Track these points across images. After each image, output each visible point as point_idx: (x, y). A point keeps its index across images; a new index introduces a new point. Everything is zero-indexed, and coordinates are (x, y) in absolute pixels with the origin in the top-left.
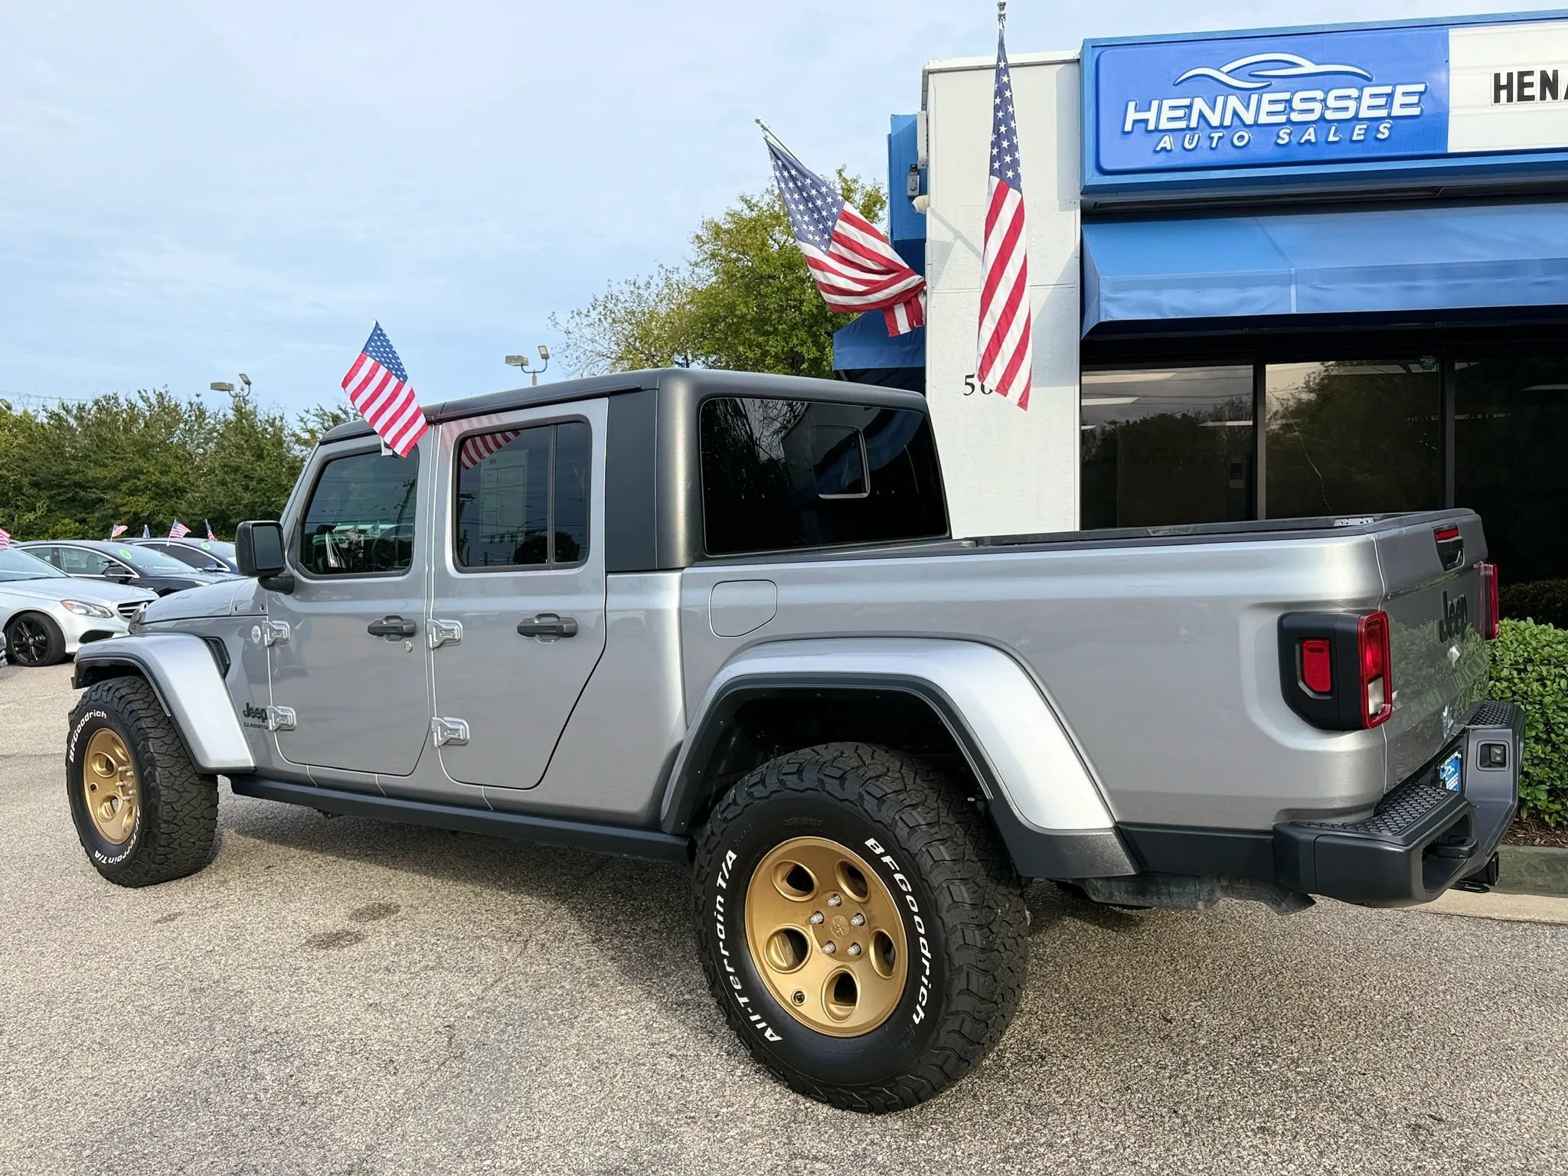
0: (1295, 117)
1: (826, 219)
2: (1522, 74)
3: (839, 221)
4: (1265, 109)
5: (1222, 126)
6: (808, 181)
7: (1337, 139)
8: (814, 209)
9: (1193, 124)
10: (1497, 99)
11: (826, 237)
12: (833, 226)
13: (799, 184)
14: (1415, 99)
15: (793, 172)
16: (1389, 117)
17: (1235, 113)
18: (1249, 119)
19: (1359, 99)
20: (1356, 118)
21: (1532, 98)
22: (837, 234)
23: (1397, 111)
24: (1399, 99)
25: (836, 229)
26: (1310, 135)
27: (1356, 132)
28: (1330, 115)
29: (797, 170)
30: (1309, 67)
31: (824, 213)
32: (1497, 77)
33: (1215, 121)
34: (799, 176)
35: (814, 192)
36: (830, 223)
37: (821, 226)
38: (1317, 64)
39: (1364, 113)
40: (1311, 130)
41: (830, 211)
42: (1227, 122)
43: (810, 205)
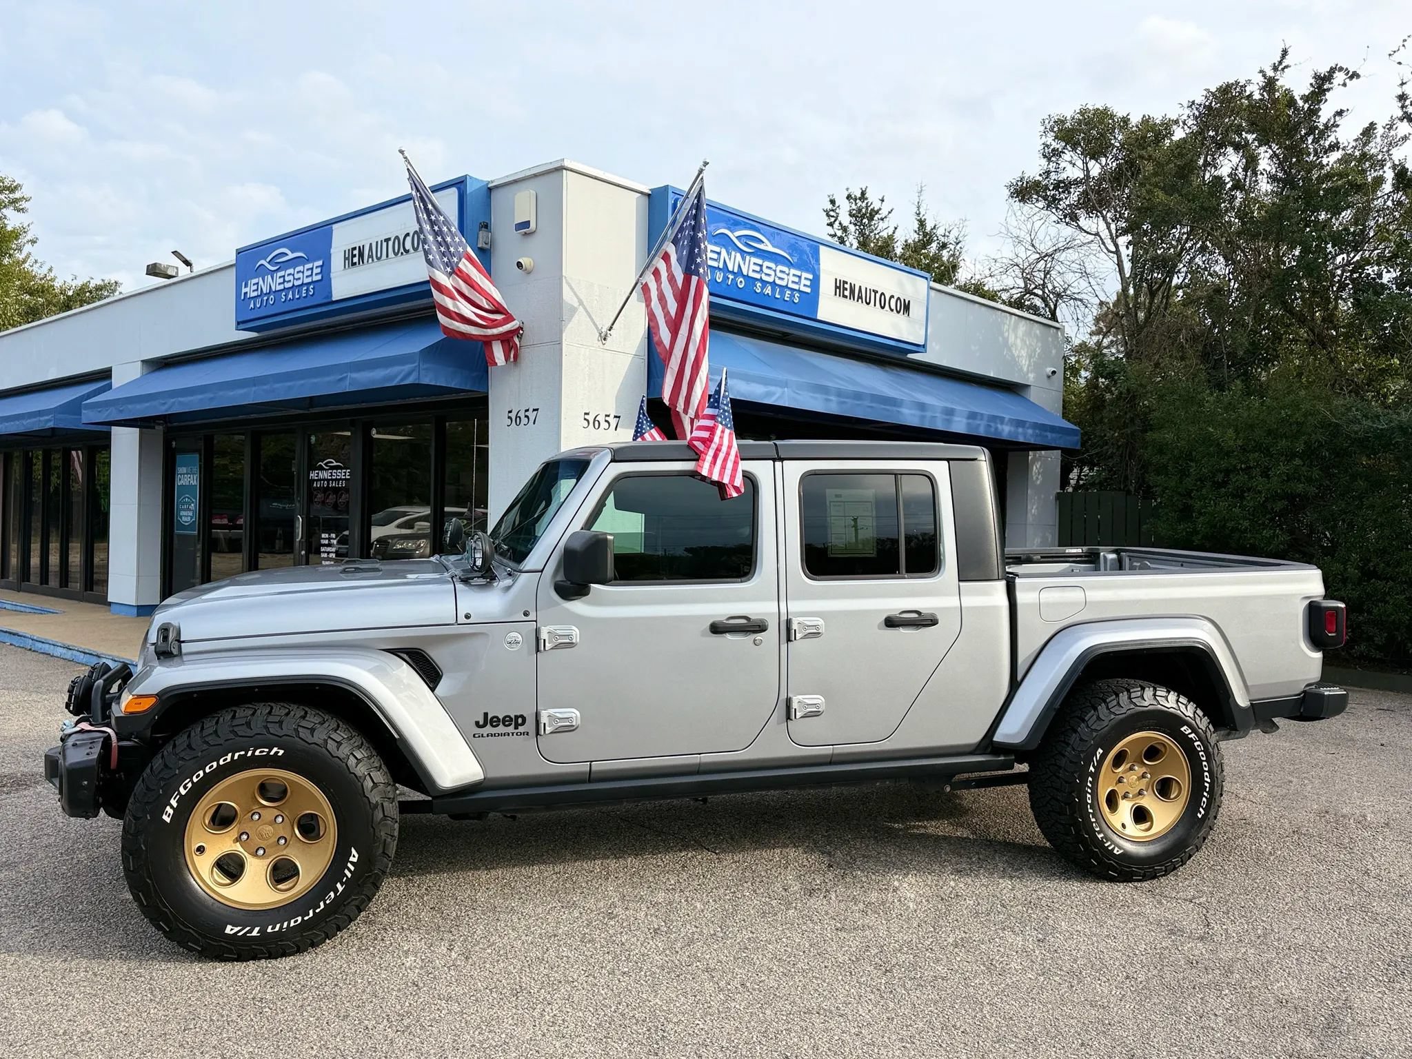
0: (765, 278)
1: (452, 255)
2: (845, 282)
3: (464, 260)
4: (750, 267)
5: (732, 272)
6: (442, 218)
7: (779, 297)
8: (443, 243)
9: (721, 266)
10: (836, 294)
11: (449, 270)
12: (458, 263)
13: (433, 218)
14: (808, 283)
15: (430, 207)
16: (799, 291)
17: (739, 266)
18: (745, 273)
19: (788, 275)
20: (787, 286)
21: (846, 297)
22: (460, 270)
23: (803, 289)
24: (803, 282)
25: (460, 265)
26: (768, 291)
27: (787, 295)
28: (778, 282)
29: (433, 205)
30: (770, 248)
31: (452, 249)
32: (836, 280)
33: (731, 269)
34: (434, 211)
35: (445, 229)
36: (455, 260)
37: (446, 259)
38: (774, 246)
39: (791, 285)
40: (770, 287)
41: (456, 249)
42: (736, 270)
43: (439, 239)
